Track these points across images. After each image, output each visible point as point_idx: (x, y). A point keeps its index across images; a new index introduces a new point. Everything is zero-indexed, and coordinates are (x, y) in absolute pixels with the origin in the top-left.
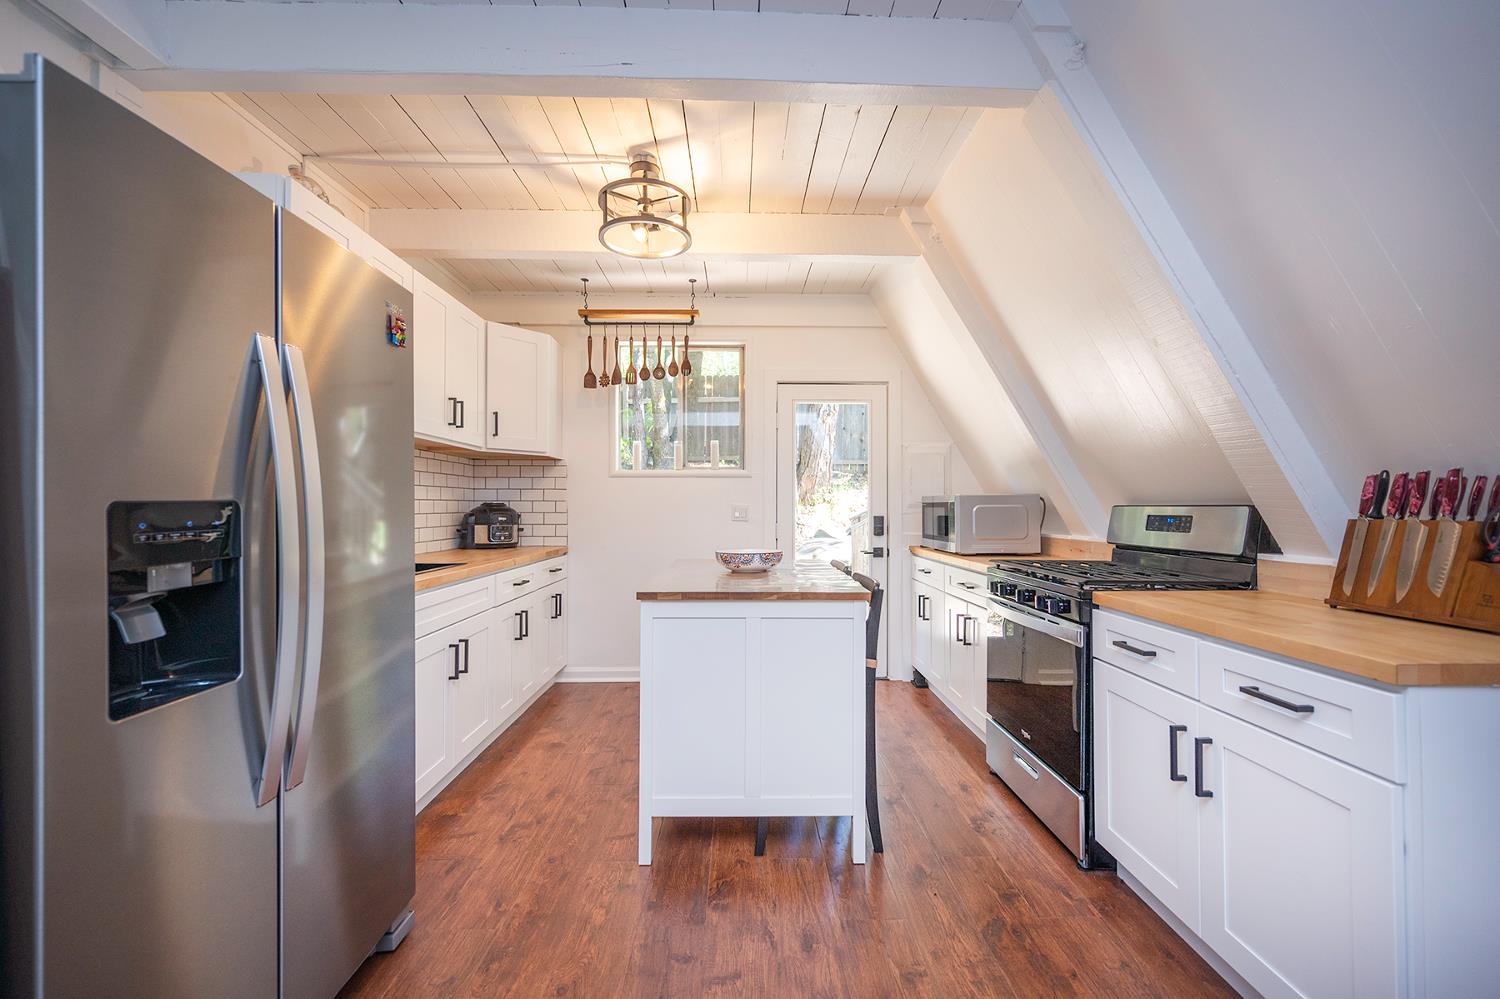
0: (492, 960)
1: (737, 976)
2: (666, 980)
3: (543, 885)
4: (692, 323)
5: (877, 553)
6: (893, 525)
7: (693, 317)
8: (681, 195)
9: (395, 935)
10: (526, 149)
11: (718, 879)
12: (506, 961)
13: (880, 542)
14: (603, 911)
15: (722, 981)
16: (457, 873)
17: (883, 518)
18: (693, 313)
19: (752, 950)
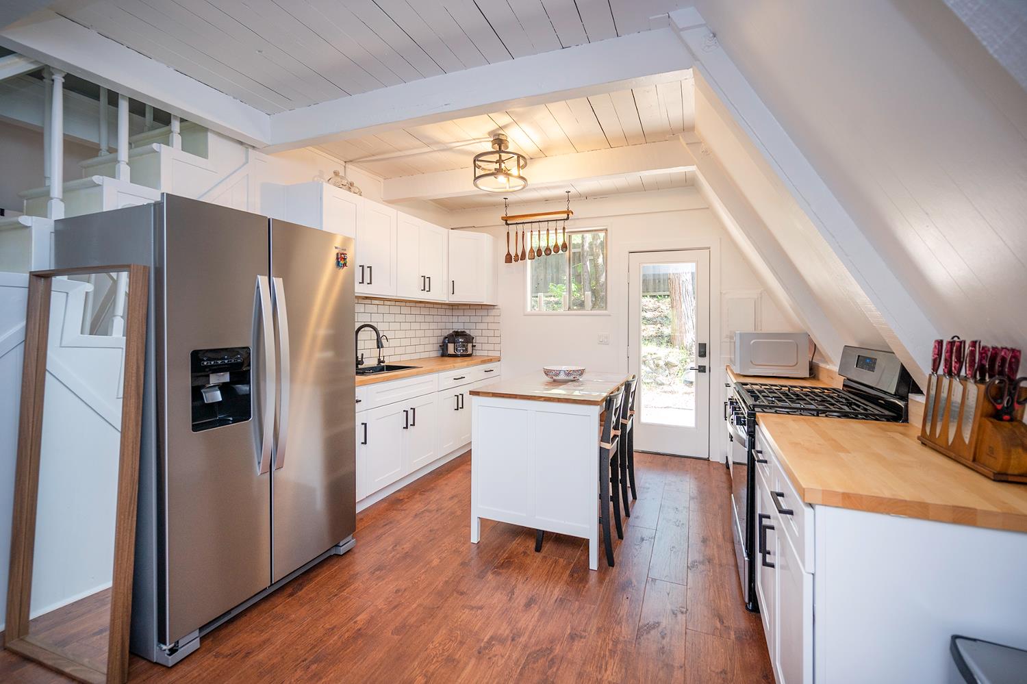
0: (378, 570)
1: (481, 608)
2: (446, 600)
3: (420, 542)
4: (568, 219)
5: (702, 369)
6: (714, 350)
7: (568, 215)
8: (516, 157)
9: (342, 548)
10: (437, 143)
11: (507, 558)
12: (384, 571)
13: (704, 362)
14: (439, 561)
15: (472, 608)
16: (387, 527)
17: (705, 344)
18: (568, 212)
19: (499, 599)
